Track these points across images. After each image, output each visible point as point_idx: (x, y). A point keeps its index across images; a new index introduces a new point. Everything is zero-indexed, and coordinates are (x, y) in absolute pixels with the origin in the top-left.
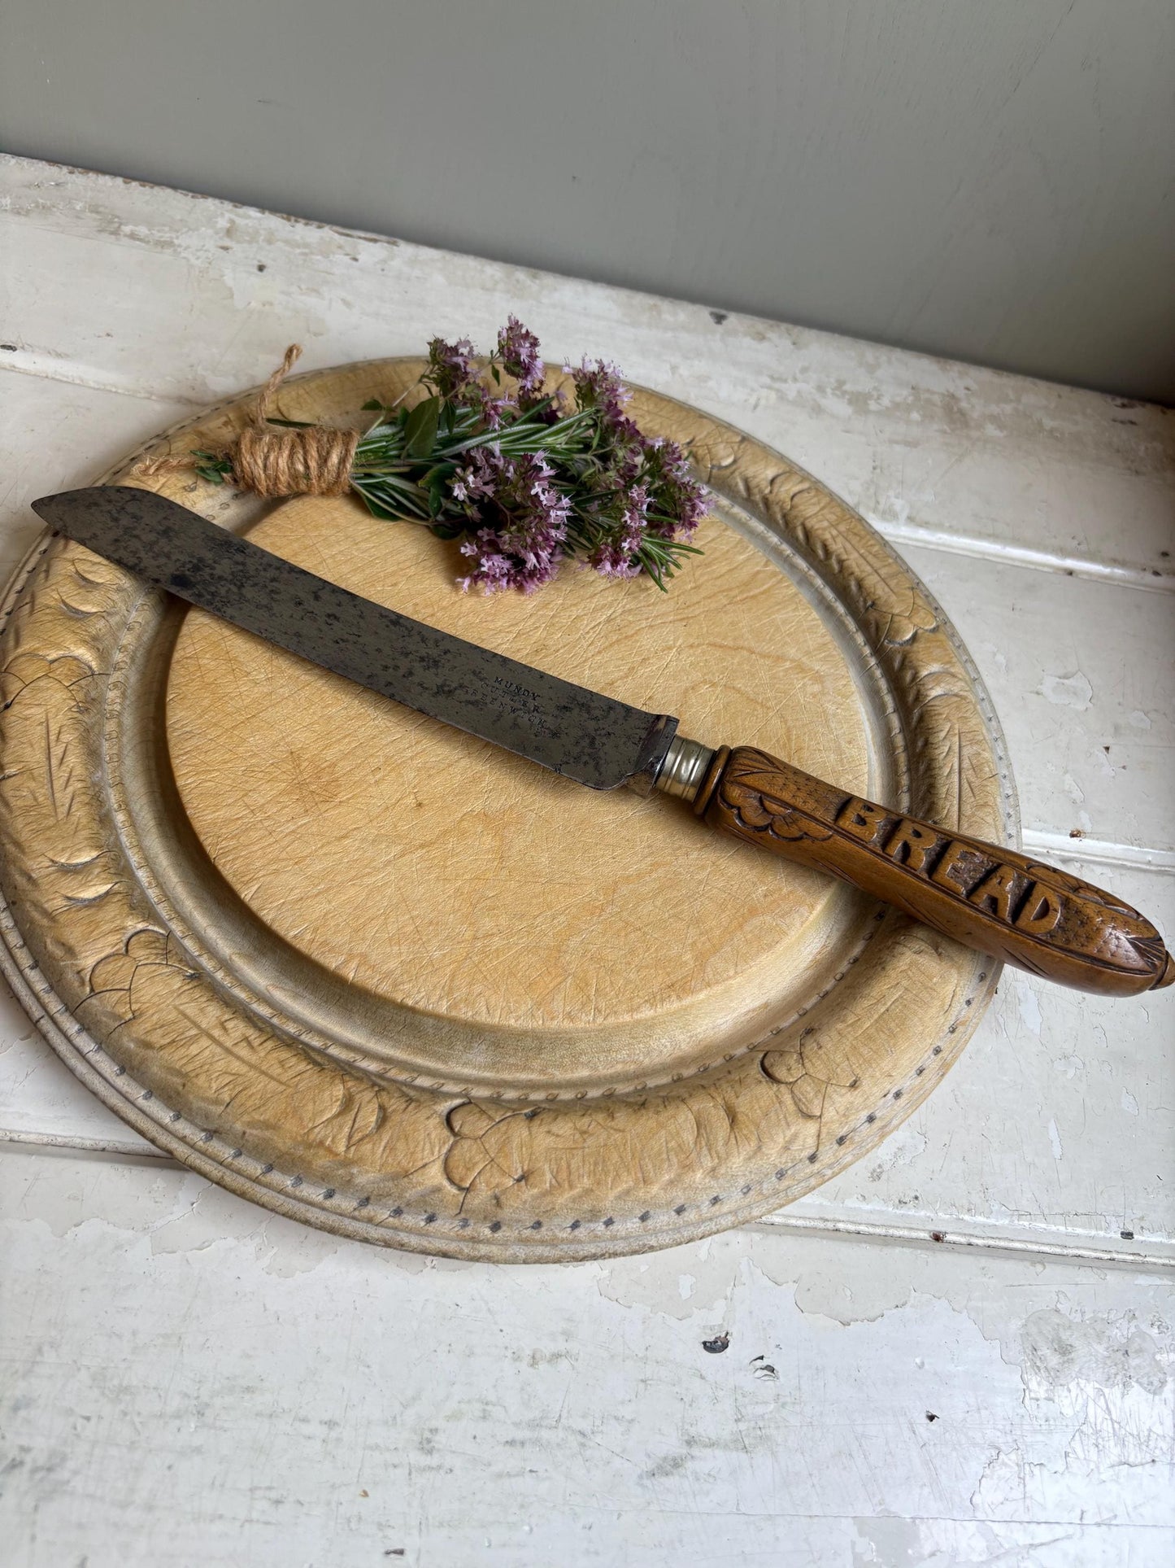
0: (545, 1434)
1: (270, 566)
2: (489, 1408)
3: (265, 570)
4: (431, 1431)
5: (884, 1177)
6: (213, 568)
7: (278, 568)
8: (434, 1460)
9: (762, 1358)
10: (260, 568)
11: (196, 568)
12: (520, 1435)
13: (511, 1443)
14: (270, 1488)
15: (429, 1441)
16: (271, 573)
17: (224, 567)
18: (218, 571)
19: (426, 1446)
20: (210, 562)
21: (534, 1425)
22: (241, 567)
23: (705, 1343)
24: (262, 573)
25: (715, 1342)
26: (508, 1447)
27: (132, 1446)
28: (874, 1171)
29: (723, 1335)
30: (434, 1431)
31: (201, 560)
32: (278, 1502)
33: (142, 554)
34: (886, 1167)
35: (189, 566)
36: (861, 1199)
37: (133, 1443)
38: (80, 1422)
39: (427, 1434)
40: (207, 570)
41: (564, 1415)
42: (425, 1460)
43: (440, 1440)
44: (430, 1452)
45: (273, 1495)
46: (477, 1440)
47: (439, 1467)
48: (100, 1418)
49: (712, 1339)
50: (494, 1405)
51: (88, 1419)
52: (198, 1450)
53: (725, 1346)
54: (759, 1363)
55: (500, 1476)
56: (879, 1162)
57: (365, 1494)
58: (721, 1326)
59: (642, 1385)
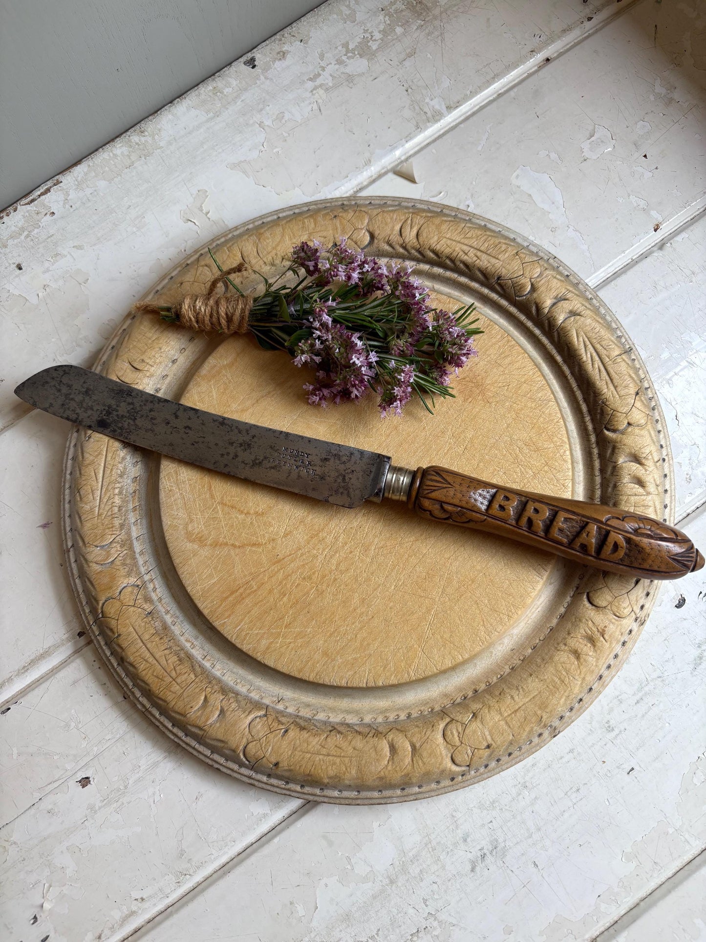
0: (646, 689)
1: (147, 401)
2: (620, 698)
3: (145, 405)
4: (607, 723)
5: (692, 477)
6: (117, 411)
7: (152, 402)
8: (616, 731)
9: (701, 593)
10: (142, 404)
11: (109, 413)
12: (638, 697)
13: (638, 702)
14: (571, 788)
15: (609, 727)
16: (149, 406)
17: (123, 409)
18: (120, 413)
19: (610, 729)
20: (115, 407)
21: (640, 689)
22: (132, 406)
23: (676, 606)
24: (144, 407)
25: (679, 602)
26: (638, 705)
27: (514, 817)
28: (687, 478)
29: (680, 597)
30: (608, 722)
31: (109, 407)
32: (578, 790)
33: (78, 411)
34: (690, 473)
35: (104, 412)
36: (690, 495)
37: (513, 816)
38: (490, 825)
39: (607, 725)
40: (115, 413)
41: (648, 676)
42: (613, 734)
43: (612, 723)
44: (613, 730)
45: (574, 789)
46: (625, 711)
47: (621, 731)
48: (495, 818)
49: (677, 602)
50: (620, 695)
51: (491, 822)
52: (536, 798)
53: (684, 600)
54: (702, 595)
55: (643, 716)
56: (685, 473)
57: (604, 762)
58: (677, 594)
59: (666, 642)
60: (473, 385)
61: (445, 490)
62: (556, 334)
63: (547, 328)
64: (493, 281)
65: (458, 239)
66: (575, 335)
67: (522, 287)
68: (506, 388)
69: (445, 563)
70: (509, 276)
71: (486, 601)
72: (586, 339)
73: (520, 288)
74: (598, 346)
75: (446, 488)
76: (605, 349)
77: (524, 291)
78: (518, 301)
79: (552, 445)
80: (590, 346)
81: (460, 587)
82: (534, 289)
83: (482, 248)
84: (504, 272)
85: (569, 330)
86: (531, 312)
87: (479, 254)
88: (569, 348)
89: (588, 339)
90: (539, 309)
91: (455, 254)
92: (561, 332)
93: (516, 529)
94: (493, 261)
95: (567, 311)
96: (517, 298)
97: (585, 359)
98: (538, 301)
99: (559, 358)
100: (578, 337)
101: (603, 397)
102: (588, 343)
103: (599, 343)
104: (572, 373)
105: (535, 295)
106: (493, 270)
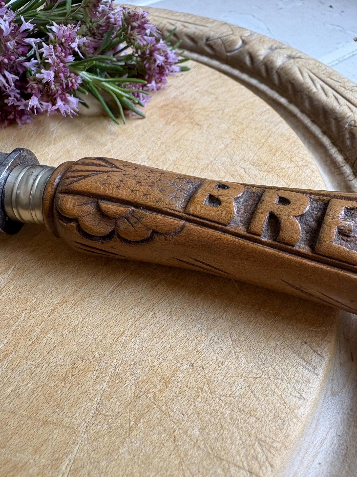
60: (178, 110)
61: (105, 175)
62: (275, 77)
63: (264, 74)
64: (202, 43)
65: (165, 16)
66: (298, 72)
67: (233, 43)
68: (221, 112)
69: (112, 345)
70: (217, 35)
71: (196, 431)
72: (312, 75)
73: (231, 44)
74: (328, 80)
75: (108, 171)
76: (338, 82)
77: (235, 45)
78: (230, 56)
79: (292, 165)
80: (318, 80)
81: (137, 397)
82: (244, 43)
83: (190, 21)
84: (212, 34)
85: (291, 69)
86: (245, 63)
87: (186, 24)
88: (293, 85)
89: (314, 74)
90: (252, 57)
91: (162, 26)
92: (282, 73)
93: (246, 243)
94: (201, 28)
95: (285, 55)
96: (228, 54)
97: (314, 90)
98: (251, 50)
99: (283, 100)
100: (301, 73)
101: (349, 120)
102: (314, 77)
103: (329, 77)
104: (302, 111)
105: (247, 47)
106: (201, 33)
